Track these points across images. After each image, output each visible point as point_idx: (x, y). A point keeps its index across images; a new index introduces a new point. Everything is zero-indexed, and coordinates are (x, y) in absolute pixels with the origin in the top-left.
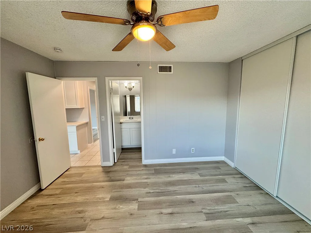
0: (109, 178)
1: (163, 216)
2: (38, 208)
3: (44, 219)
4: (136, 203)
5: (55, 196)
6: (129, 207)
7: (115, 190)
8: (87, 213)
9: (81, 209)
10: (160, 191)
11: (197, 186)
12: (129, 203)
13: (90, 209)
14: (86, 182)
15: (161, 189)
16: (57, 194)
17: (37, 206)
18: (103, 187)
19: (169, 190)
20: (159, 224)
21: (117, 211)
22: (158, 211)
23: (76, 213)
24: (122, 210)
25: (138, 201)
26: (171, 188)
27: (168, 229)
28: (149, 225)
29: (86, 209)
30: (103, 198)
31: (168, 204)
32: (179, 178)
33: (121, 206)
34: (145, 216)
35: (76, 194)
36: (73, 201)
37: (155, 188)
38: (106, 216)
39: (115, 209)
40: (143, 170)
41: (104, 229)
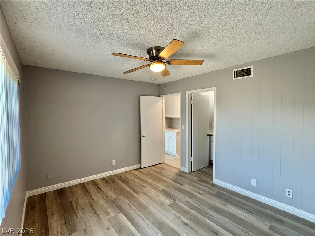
0: (176, 179)
1: (178, 220)
2: (134, 175)
3: (131, 180)
4: (173, 201)
5: (143, 174)
6: (166, 200)
7: (170, 187)
8: (145, 189)
9: (145, 185)
10: (199, 207)
11: (246, 230)
12: (168, 198)
13: (148, 187)
14: (161, 174)
15: (202, 207)
16: (144, 173)
17: (134, 174)
18: (165, 182)
19: (207, 212)
20: (170, 221)
21: (158, 197)
22: (179, 215)
23: (141, 186)
24: (160, 199)
25: (175, 201)
26: (211, 212)
27: (171, 227)
28: (164, 216)
29: (147, 187)
30: (159, 187)
31: (192, 218)
32: (233, 212)
33: (162, 197)
34: (167, 210)
35: (151, 178)
36: (146, 180)
37: (197, 203)
38: (151, 196)
39: (158, 196)
40: (207, 187)
41: (143, 199)
